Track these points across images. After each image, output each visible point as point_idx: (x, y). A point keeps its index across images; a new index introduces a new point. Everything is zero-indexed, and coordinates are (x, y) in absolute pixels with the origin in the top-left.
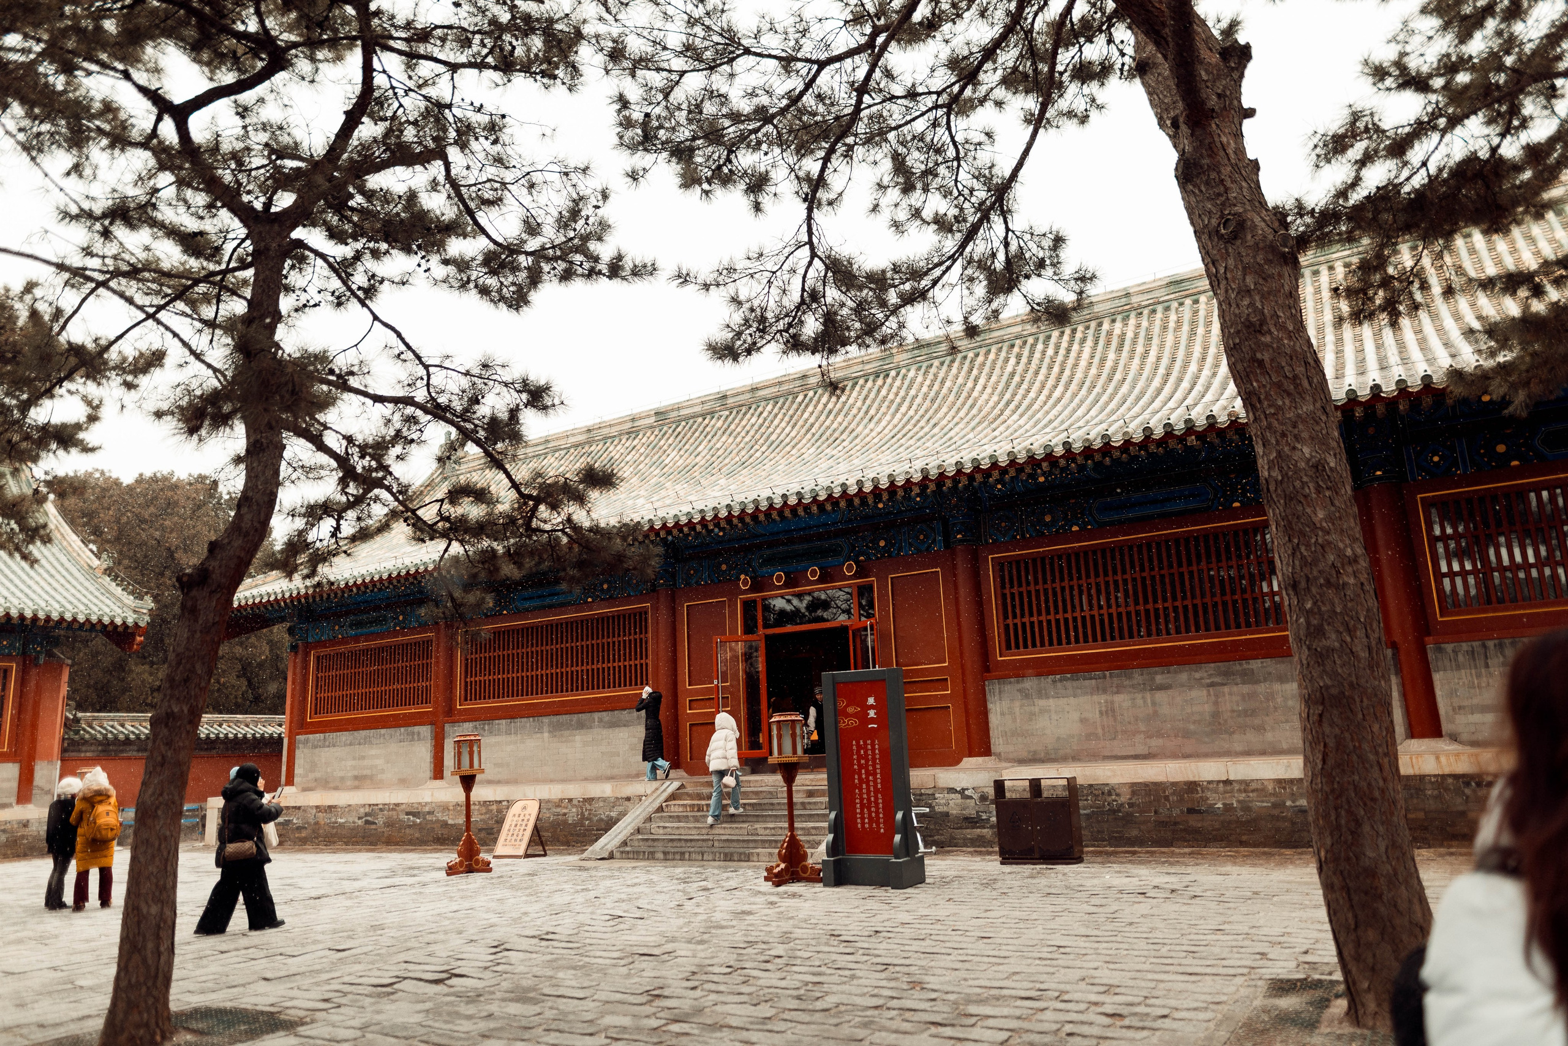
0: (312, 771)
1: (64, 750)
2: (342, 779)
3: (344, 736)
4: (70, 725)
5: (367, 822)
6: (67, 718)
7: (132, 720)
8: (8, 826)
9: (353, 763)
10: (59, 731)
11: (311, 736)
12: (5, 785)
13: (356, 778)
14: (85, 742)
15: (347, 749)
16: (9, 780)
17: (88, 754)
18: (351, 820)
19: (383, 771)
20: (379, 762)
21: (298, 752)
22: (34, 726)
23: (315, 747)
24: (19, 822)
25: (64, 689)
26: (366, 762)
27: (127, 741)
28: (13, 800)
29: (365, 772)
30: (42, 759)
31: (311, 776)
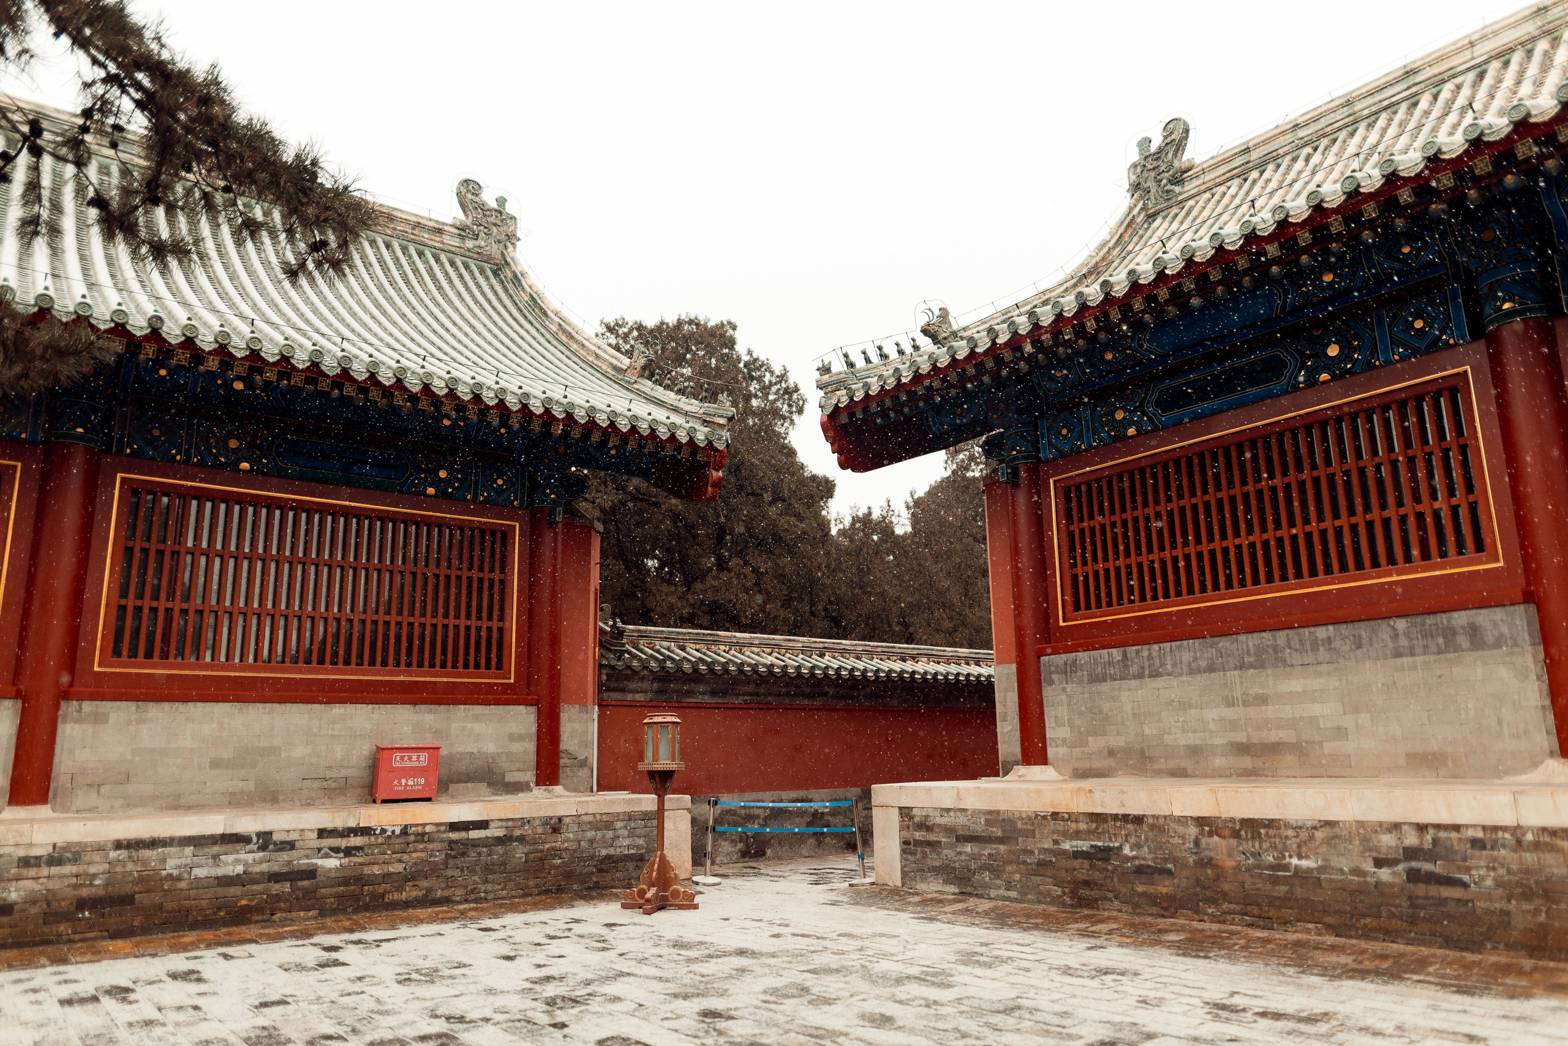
0: (1097, 731)
1: (601, 687)
2: (1194, 751)
3: (1188, 651)
4: (609, 642)
5: (1414, 876)
6: (602, 631)
7: (696, 641)
8: (527, 830)
9: (1228, 713)
10: (591, 652)
11: (1083, 656)
12: (516, 747)
13: (1243, 749)
14: (631, 674)
15: (1202, 679)
16: (521, 738)
17: (639, 697)
18: (1344, 864)
19: (1341, 733)
20: (1327, 711)
21: (1049, 693)
22: (555, 641)
23: (1095, 679)
24: (546, 821)
25: (595, 581)
26: (1270, 712)
27: (695, 676)
28: (530, 776)
29: (1272, 736)
30: (571, 702)
31: (1096, 743)
